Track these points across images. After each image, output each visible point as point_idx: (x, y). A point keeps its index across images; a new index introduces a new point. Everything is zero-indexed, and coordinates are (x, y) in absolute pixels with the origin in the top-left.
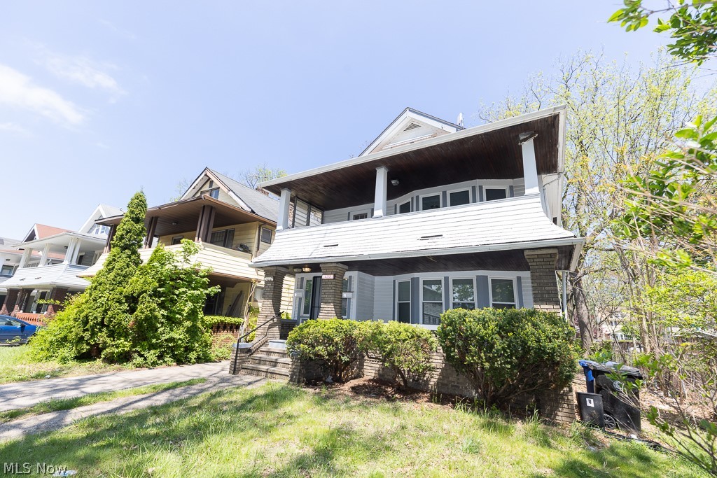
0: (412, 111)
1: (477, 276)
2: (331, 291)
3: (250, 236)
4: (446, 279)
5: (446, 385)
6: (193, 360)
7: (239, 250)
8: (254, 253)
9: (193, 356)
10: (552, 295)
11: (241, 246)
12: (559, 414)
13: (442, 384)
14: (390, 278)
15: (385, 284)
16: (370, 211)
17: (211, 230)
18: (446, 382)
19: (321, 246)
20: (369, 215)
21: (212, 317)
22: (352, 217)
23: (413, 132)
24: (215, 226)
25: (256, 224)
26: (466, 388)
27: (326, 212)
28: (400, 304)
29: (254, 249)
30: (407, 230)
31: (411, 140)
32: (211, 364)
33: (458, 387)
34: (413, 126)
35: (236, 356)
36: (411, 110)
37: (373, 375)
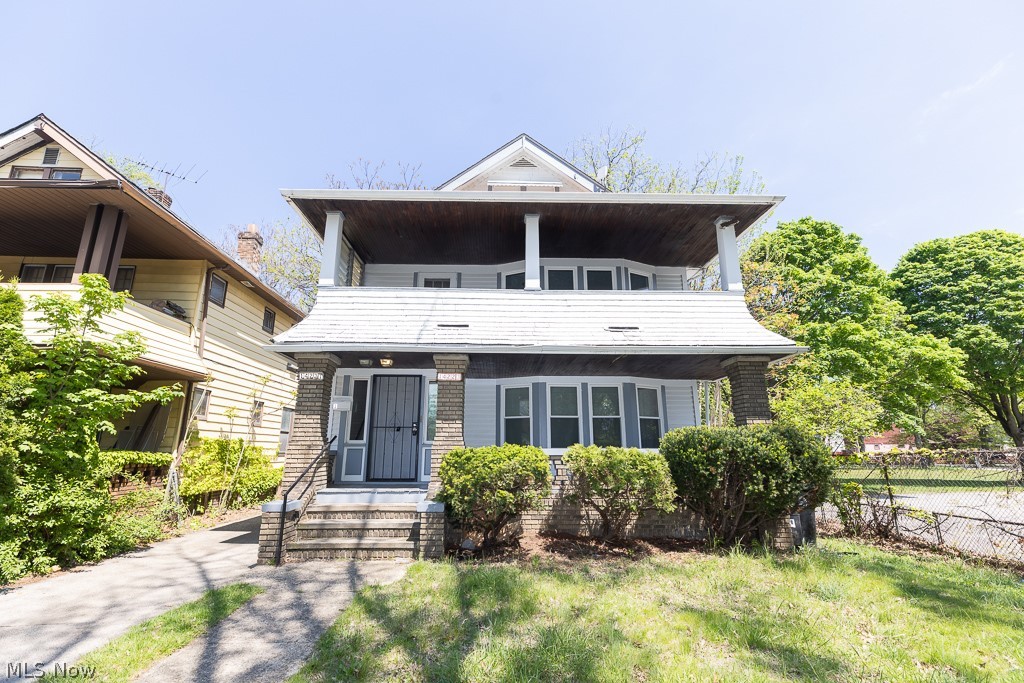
0: (530, 141)
1: (625, 384)
2: (457, 400)
3: (182, 287)
4: (584, 386)
5: (649, 526)
6: (100, 552)
7: (163, 312)
8: (196, 322)
9: (99, 542)
10: (764, 409)
11: (169, 305)
12: (778, 540)
13: (643, 526)
14: (493, 382)
15: (484, 390)
16: (456, 276)
17: (117, 261)
18: (647, 522)
19: (435, 325)
20: (453, 282)
21: (115, 454)
22: (421, 281)
23: (524, 171)
24: (124, 256)
25: (202, 265)
26: (673, 527)
27: (368, 266)
28: (507, 421)
29: (197, 314)
30: (582, 315)
31: (522, 183)
32: (134, 554)
33: (664, 527)
34: (523, 163)
35: (282, 529)
36: (529, 139)
37: (539, 527)
